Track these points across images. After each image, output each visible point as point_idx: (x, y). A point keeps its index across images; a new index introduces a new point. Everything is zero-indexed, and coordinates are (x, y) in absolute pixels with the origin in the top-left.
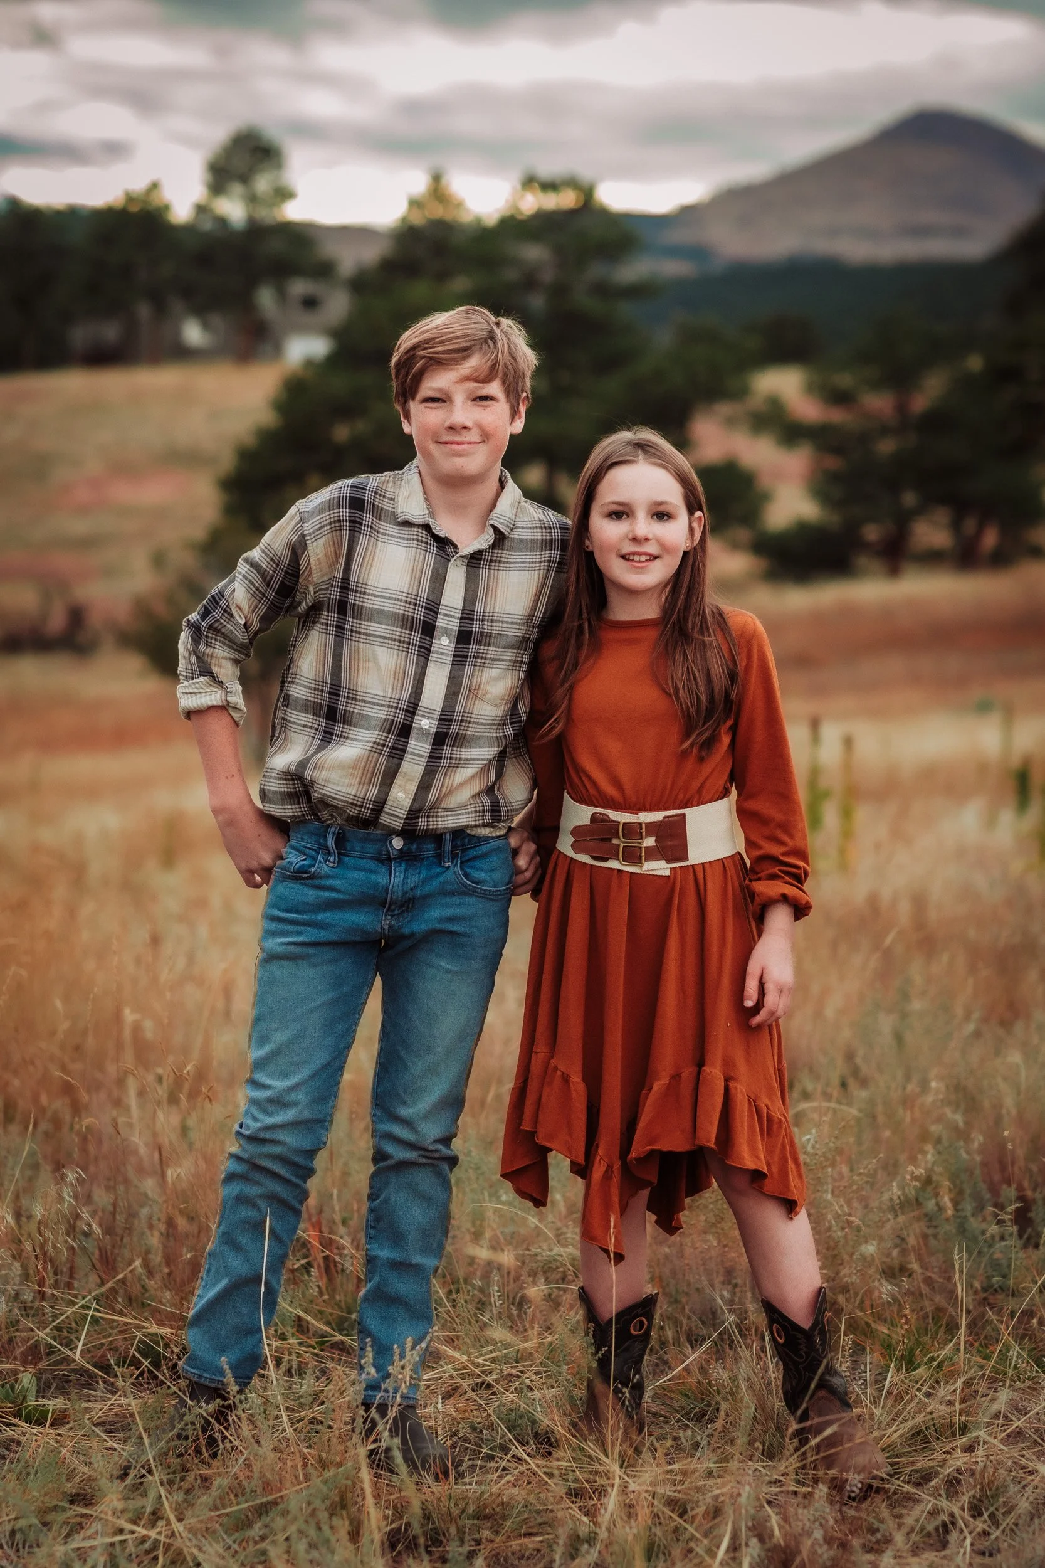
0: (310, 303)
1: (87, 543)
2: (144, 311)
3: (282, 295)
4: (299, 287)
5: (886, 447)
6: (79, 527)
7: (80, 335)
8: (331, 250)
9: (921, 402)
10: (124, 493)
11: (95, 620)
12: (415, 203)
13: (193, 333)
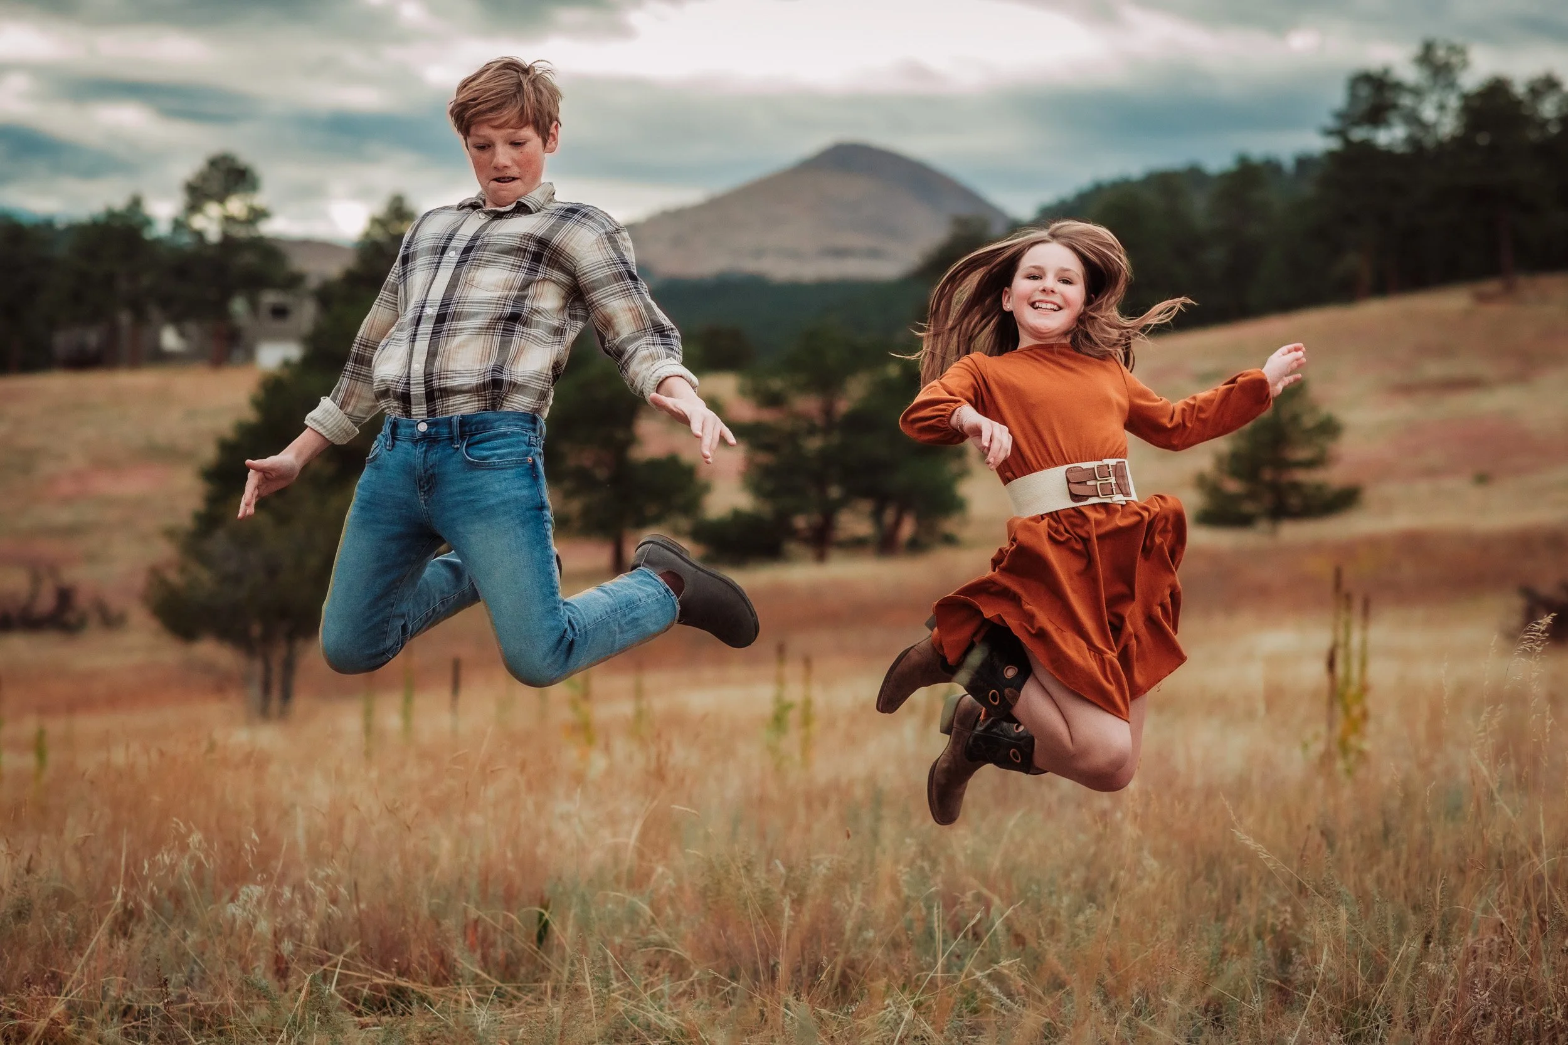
0: (280, 312)
1: (71, 531)
2: (125, 318)
3: (254, 306)
4: (270, 298)
5: (814, 444)
6: (64, 516)
7: (63, 341)
8: (299, 263)
9: (843, 406)
10: (106, 485)
11: (82, 601)
12: (376, 222)
13: (170, 339)
